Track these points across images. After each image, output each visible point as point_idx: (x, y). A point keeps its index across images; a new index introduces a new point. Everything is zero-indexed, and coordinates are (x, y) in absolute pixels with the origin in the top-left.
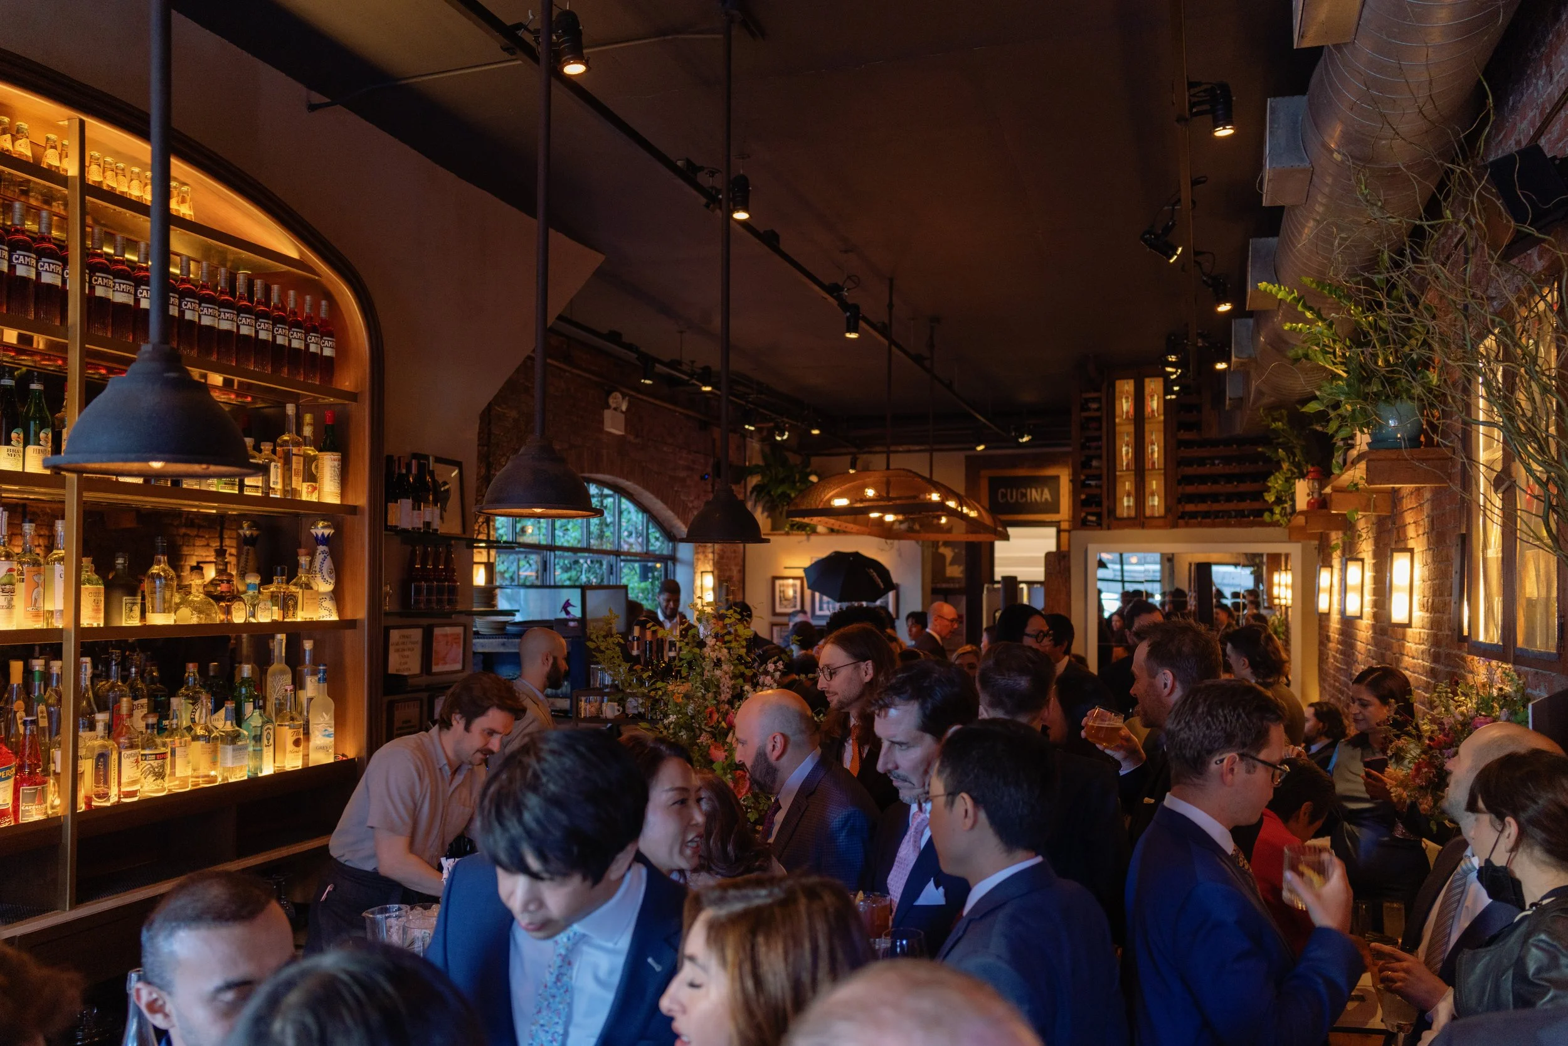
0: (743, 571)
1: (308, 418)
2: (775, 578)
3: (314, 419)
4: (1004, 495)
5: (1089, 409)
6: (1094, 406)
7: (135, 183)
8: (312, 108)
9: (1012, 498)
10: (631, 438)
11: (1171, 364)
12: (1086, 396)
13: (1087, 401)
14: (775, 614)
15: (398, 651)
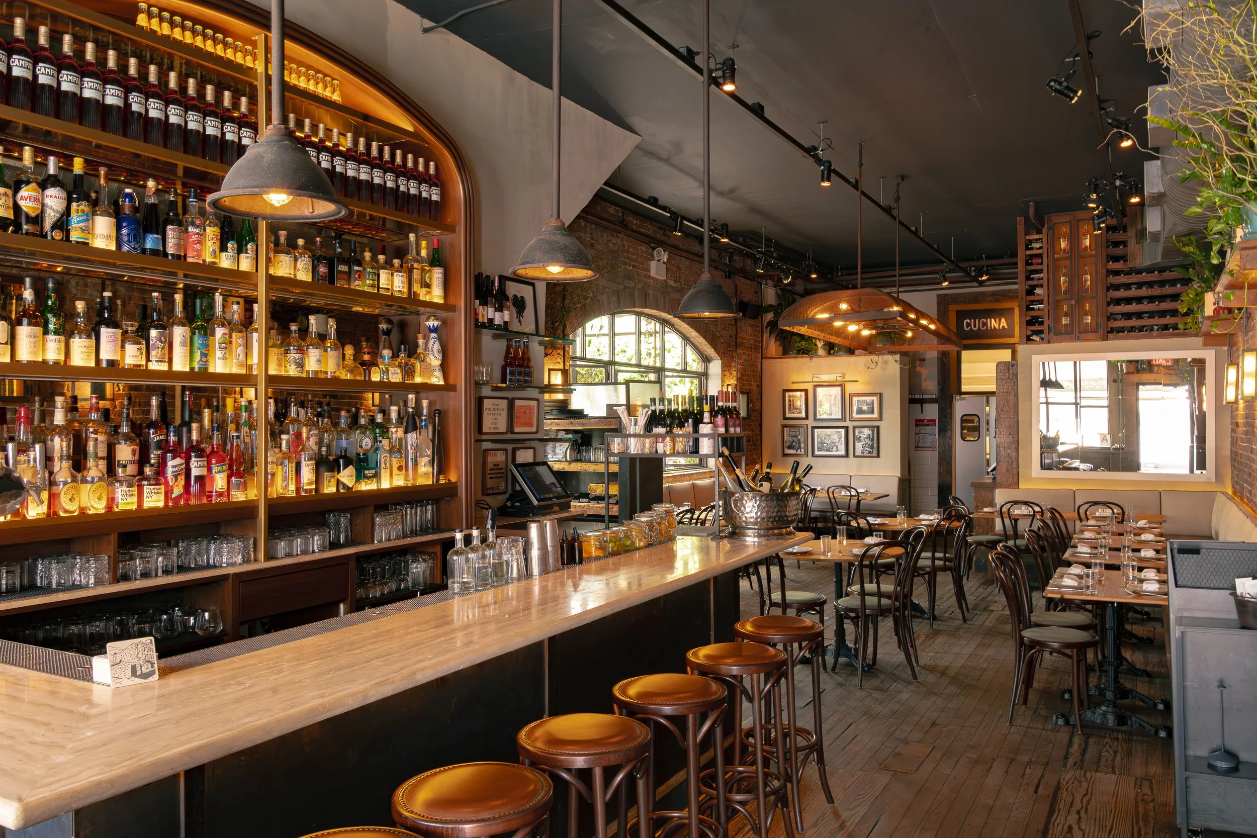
0: (760, 386)
1: (424, 243)
2: (785, 391)
3: (427, 244)
4: (968, 325)
5: (1032, 249)
6: (1037, 245)
7: (302, 78)
8: (426, 31)
9: (975, 326)
10: (671, 283)
11: (1093, 201)
12: (1028, 237)
13: (1030, 241)
14: (785, 418)
15: (489, 414)
